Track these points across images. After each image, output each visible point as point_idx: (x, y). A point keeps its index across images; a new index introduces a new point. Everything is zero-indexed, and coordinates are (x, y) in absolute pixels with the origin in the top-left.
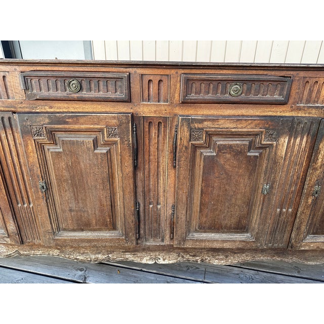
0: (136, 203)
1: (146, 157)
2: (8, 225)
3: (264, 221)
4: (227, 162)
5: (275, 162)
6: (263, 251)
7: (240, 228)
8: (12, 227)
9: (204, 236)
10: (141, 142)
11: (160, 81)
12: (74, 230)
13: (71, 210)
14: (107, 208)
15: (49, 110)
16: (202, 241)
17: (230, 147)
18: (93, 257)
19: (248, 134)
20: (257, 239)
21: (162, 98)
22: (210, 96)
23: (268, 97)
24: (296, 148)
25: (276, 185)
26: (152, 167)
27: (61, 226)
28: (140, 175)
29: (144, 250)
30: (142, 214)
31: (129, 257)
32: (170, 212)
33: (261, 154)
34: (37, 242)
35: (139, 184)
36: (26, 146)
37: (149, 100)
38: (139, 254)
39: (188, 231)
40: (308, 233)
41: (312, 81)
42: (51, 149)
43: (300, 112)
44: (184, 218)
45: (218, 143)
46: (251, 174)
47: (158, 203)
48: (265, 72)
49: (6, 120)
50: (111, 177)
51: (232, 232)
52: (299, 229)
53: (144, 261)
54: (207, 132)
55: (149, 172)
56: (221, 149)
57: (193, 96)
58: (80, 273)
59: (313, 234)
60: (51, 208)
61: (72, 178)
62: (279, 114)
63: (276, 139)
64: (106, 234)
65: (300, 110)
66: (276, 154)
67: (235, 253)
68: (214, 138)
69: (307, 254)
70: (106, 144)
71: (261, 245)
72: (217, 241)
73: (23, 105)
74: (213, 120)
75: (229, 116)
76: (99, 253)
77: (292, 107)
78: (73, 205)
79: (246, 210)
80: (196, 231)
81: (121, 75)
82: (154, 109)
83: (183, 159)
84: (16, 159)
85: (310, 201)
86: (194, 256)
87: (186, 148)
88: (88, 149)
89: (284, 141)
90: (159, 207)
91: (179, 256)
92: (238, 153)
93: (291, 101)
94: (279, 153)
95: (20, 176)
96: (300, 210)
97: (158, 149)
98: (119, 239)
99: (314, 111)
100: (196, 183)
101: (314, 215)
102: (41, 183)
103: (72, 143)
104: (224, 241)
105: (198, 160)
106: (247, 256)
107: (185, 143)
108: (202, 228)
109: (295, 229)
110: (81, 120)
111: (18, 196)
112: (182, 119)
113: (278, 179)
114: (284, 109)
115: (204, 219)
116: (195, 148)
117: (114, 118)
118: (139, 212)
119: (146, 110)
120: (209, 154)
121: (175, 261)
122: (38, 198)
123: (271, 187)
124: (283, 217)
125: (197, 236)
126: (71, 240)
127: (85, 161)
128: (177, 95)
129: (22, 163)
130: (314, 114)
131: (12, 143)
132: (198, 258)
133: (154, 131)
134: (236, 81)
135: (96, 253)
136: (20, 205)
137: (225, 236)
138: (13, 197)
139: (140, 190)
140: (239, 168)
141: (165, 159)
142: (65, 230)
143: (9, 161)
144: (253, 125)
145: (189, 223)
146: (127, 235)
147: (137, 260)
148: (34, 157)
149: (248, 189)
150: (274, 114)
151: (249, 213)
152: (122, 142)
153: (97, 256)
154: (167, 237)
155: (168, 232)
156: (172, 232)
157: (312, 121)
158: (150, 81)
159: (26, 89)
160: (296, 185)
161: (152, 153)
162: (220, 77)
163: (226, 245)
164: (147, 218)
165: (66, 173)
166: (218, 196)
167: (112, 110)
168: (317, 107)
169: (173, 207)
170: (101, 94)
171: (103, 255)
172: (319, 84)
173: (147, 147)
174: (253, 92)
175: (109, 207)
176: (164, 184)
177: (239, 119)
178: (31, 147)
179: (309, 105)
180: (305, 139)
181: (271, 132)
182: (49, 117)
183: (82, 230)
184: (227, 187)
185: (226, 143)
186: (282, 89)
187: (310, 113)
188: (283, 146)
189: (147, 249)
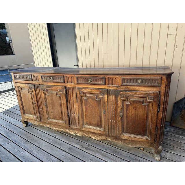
0: (68, 112)
3: (106, 124)
4: (91, 102)
5: (105, 103)
6: (109, 136)
7: (99, 125)
8: (38, 116)
9: (88, 126)
10: (68, 94)
11: (71, 78)
12: (52, 119)
15: (47, 84)
16: (87, 128)
17: (91, 97)
18: (58, 129)
19: (95, 94)
20: (105, 131)
21: (72, 82)
22: (84, 82)
23: (99, 83)
24: (111, 99)
26: (72, 102)
28: (68, 104)
29: (72, 129)
30: (70, 116)
31: (68, 131)
32: (78, 117)
33: (100, 100)
34: (44, 121)
35: (69, 107)
37: (69, 82)
38: (70, 130)
39: (83, 124)
40: (123, 132)
41: (112, 79)
42: (47, 94)
43: (110, 88)
44: (81, 119)
45: (87, 96)
46: (98, 106)
47: (74, 114)
48: (97, 76)
49: (38, 86)
50: (61, 104)
51: (96, 127)
52: (119, 129)
53: (72, 133)
54: (84, 92)
55: (71, 103)
56: (88, 97)
57: (79, 82)
60: (47, 111)
61: (52, 103)
62: (104, 88)
63: (103, 95)
64: (61, 122)
66: (104, 100)
67: (100, 136)
68: (86, 94)
69: (126, 141)
70: (59, 94)
71: (107, 133)
72: (92, 129)
73: (41, 83)
74: (85, 89)
75: (89, 88)
77: (107, 86)
78: (52, 111)
79: (99, 119)
80: (85, 124)
81: (62, 76)
82: (70, 85)
83: (79, 100)
84: (40, 96)
85: (120, 118)
86: (86, 134)
87: (79, 96)
88: (55, 95)
89: (106, 96)
91: (82, 133)
92: (93, 99)
93: (106, 84)
94: (105, 100)
95: (41, 101)
96: (117, 121)
97: (73, 96)
98: (64, 124)
99: (114, 87)
102: (45, 104)
103: (52, 93)
104: (94, 130)
105: (83, 100)
106: (104, 137)
108: (87, 124)
110: (53, 88)
111: (40, 107)
112: (77, 88)
114: (105, 86)
115: (87, 121)
117: (61, 87)
118: (69, 115)
119: (68, 85)
120: (85, 99)
121: (80, 135)
122: (44, 108)
124: (113, 124)
125: (86, 126)
126: (52, 122)
127: (54, 98)
128: (76, 82)
129: (41, 98)
130: (115, 88)
131: (39, 92)
132: (88, 135)
133: (71, 91)
134: (90, 78)
136: (40, 109)
137: (94, 128)
139: (69, 109)
140: (94, 104)
141: (75, 100)
142: (50, 118)
143: (38, 97)
144: (96, 91)
145: (83, 121)
146: (66, 122)
147: (70, 133)
148: (43, 96)
149: (98, 111)
150: (102, 88)
152: (63, 94)
154: (78, 125)
157: (114, 91)
158: (69, 78)
159: (42, 79)
160: (114, 112)
161: (71, 97)
162: (85, 77)
163: (96, 131)
164: (72, 118)
165: (50, 101)
166: (90, 113)
167: (60, 85)
168: (115, 86)
170: (58, 81)
171: (61, 129)
172: (114, 79)
173: (70, 96)
174: (95, 81)
175: (61, 113)
176: (75, 107)
177: (92, 89)
178: (43, 93)
179: (112, 85)
180: (113, 96)
181: (101, 93)
182: (46, 86)
183: (55, 119)
184: (92, 110)
185: (90, 96)
186: (103, 81)
187: (113, 88)
188: (106, 98)
189: (73, 129)
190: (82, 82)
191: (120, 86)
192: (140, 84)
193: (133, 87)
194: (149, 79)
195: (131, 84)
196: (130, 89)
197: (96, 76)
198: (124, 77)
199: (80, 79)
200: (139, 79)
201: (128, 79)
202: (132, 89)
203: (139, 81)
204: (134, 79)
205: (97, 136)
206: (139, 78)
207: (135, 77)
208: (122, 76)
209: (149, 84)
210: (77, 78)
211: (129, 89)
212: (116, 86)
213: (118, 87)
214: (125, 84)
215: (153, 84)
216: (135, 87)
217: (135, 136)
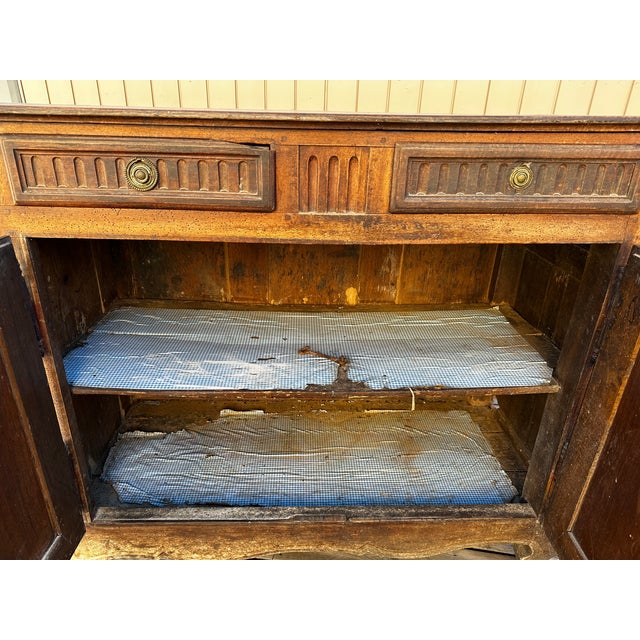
22: (84, 190)
23: (226, 194)
41: (323, 157)
43: (310, 229)
48: (205, 134)
57: (41, 190)
62: (260, 233)
65: (309, 224)
67: (233, 539)
69: (392, 538)
77: (288, 218)
86: (142, 546)
91: (107, 546)
93: (283, 203)
99: (341, 227)
106: (260, 543)
114: (271, 222)
130: (344, 234)
132: (152, 551)
134: (140, 154)
150: (251, 234)
162: (93, 144)
168: (348, 219)
172: (342, 164)
174: (185, 180)
179: (329, 214)
186: (253, 175)
187: (332, 232)
190: (66, 190)
191: (383, 212)
192: (518, 199)
193: (473, 221)
194: (581, 162)
195: (460, 198)
196: (451, 235)
197: (195, 133)
198: (423, 148)
199: (43, 162)
200: (521, 160)
201: (445, 160)
202: (461, 235)
203: (520, 174)
204: (486, 160)
205: (216, 546)
206: (519, 150)
207: (498, 145)
208: (403, 137)
209: (576, 198)
210: (17, 154)
211: (441, 234)
212: (352, 213)
213: (368, 222)
214: (419, 197)
215: (594, 198)
216: (484, 221)
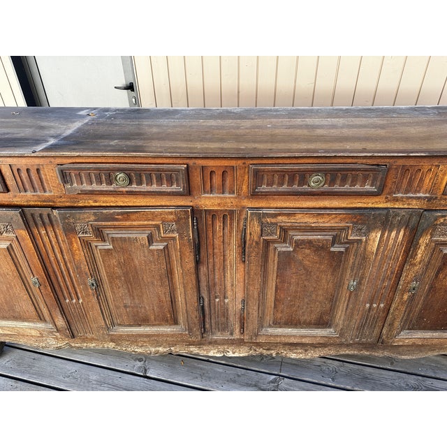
0: (200, 298)
1: (210, 251)
2: (56, 320)
3: (350, 317)
4: (307, 257)
5: (364, 258)
6: (348, 346)
7: (322, 323)
8: (60, 322)
9: (279, 331)
10: (203, 235)
11: (224, 172)
12: (130, 326)
13: (125, 307)
14: (167, 305)
15: (94, 204)
16: (277, 336)
17: (310, 242)
18: (153, 350)
19: (332, 229)
20: (342, 335)
21: (227, 189)
22: (285, 188)
23: (357, 188)
24: (391, 242)
25: (365, 281)
26: (216, 260)
27: (115, 321)
28: (203, 269)
29: (210, 343)
30: (207, 309)
31: (194, 350)
32: (240, 306)
33: (347, 249)
34: (89, 336)
35: (203, 279)
36: (71, 243)
37: (211, 192)
38: (205, 348)
39: (261, 326)
40: (402, 329)
41: (413, 170)
42: (99, 246)
43: (397, 203)
44: (255, 314)
45: (295, 238)
46: (334, 270)
47: (225, 298)
49: (45, 216)
50: (170, 273)
51: (312, 328)
52: (391, 325)
53: (211, 354)
54: (281, 227)
55: (214, 265)
56: (298, 244)
57: (264, 188)
58: (139, 364)
59: (408, 329)
60: (104, 304)
61: (126, 274)
62: (370, 206)
63: (367, 234)
64: (168, 329)
65: (397, 201)
66: (365, 249)
67: (316, 347)
68: (291, 233)
69: (401, 349)
70: (164, 239)
71: (346, 340)
72: (295, 336)
73: (63, 200)
74: (288, 215)
76: (160, 346)
77: (387, 198)
78: (128, 301)
79: (328, 306)
80: (270, 326)
82: (217, 201)
83: (253, 255)
84: (59, 256)
85: (406, 297)
86: (267, 350)
87: (257, 243)
88: (143, 246)
89: (376, 236)
90: (226, 301)
91: (250, 349)
92: (319, 248)
93: (386, 191)
94: (369, 248)
96: (393, 306)
97: (223, 242)
98: (181, 334)
99: (414, 202)
100: (270, 278)
101: (410, 311)
102: (90, 281)
103: (124, 240)
104: (302, 337)
105: (271, 255)
106: (329, 350)
107: (256, 239)
108: (276, 323)
109: (386, 325)
110: (133, 217)
111: (65, 292)
112: (252, 214)
113: (367, 275)
114: (377, 200)
115: (279, 315)
116: (267, 243)
117: (171, 213)
118: (203, 307)
119: (208, 201)
120: (284, 249)
121: (246, 354)
122: (88, 295)
123: (360, 283)
124: (372, 313)
125: (271, 331)
126: (128, 336)
127: (139, 258)
128: (244, 187)
129: (67, 259)
130: (416, 205)
131: (54, 240)
132: (273, 351)
133: (218, 225)
134: (317, 171)
135: (156, 347)
136: (67, 301)
137: (303, 331)
138: (60, 294)
139: (203, 284)
140: (321, 263)
141: (233, 253)
142: (119, 325)
143: (52, 259)
145: (261, 319)
146: (190, 330)
147: (203, 353)
148: (80, 255)
149: (331, 285)
150: (365, 206)
151: (333, 309)
152: (181, 237)
153: (157, 349)
154: (237, 331)
155: (237, 326)
156: (242, 327)
157: (412, 212)
158: (212, 172)
160: (390, 279)
161: (217, 246)
162: (297, 168)
163: (305, 341)
164: (213, 312)
165: (118, 271)
166: (296, 292)
167: (168, 203)
168: (419, 198)
169: (243, 301)
170: (154, 188)
171: (165, 347)
172: (423, 172)
173: (210, 240)
174: (338, 182)
176: (232, 278)
178: (77, 245)
179: (408, 195)
180: (402, 233)
181: (360, 226)
182: (95, 214)
183: (140, 325)
184: (306, 283)
185: (305, 238)
186: (375, 179)
187: (409, 204)
188: (374, 241)
189: (214, 343)
190: (274, 188)
191: (439, 195)
197: (350, 161)
199: (268, 176)
210: (256, 173)
212: (422, 195)
213: (429, 199)
217: (436, 334)
